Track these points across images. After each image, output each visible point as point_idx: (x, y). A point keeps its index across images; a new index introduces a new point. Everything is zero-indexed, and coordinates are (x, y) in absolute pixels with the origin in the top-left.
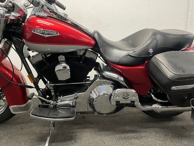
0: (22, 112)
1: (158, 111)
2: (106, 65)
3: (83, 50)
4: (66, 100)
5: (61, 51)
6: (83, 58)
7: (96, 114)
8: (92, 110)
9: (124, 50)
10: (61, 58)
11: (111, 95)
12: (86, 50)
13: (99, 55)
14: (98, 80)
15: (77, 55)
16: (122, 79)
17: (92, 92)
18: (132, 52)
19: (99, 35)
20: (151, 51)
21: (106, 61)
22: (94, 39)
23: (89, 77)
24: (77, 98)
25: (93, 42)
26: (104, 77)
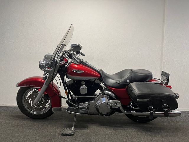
0: (58, 112)
1: (134, 115)
2: (105, 87)
3: (94, 79)
4: (84, 105)
5: (83, 79)
6: (94, 83)
7: (99, 114)
8: (97, 112)
9: (114, 80)
10: (83, 83)
11: (107, 103)
12: (96, 79)
13: (102, 82)
14: (101, 95)
15: (91, 81)
16: (114, 95)
17: (98, 101)
18: (119, 81)
19: (102, 71)
20: (128, 81)
21: (106, 85)
22: (100, 74)
23: (96, 94)
24: (89, 104)
25: (99, 75)
26: (104, 94)
